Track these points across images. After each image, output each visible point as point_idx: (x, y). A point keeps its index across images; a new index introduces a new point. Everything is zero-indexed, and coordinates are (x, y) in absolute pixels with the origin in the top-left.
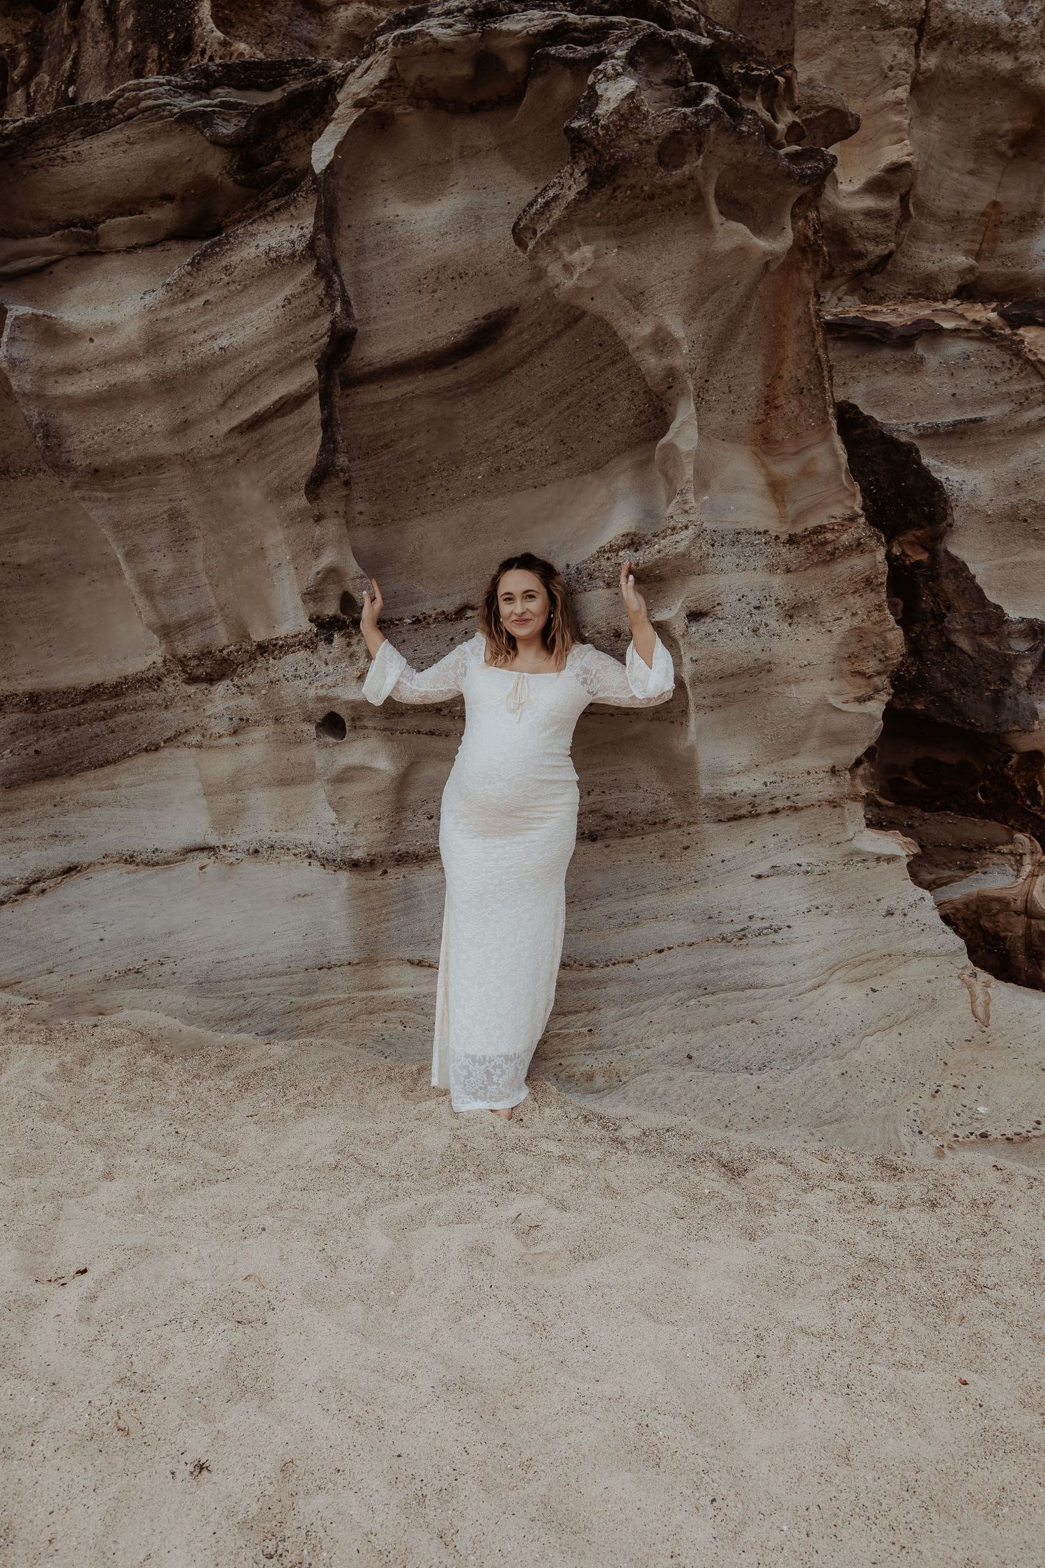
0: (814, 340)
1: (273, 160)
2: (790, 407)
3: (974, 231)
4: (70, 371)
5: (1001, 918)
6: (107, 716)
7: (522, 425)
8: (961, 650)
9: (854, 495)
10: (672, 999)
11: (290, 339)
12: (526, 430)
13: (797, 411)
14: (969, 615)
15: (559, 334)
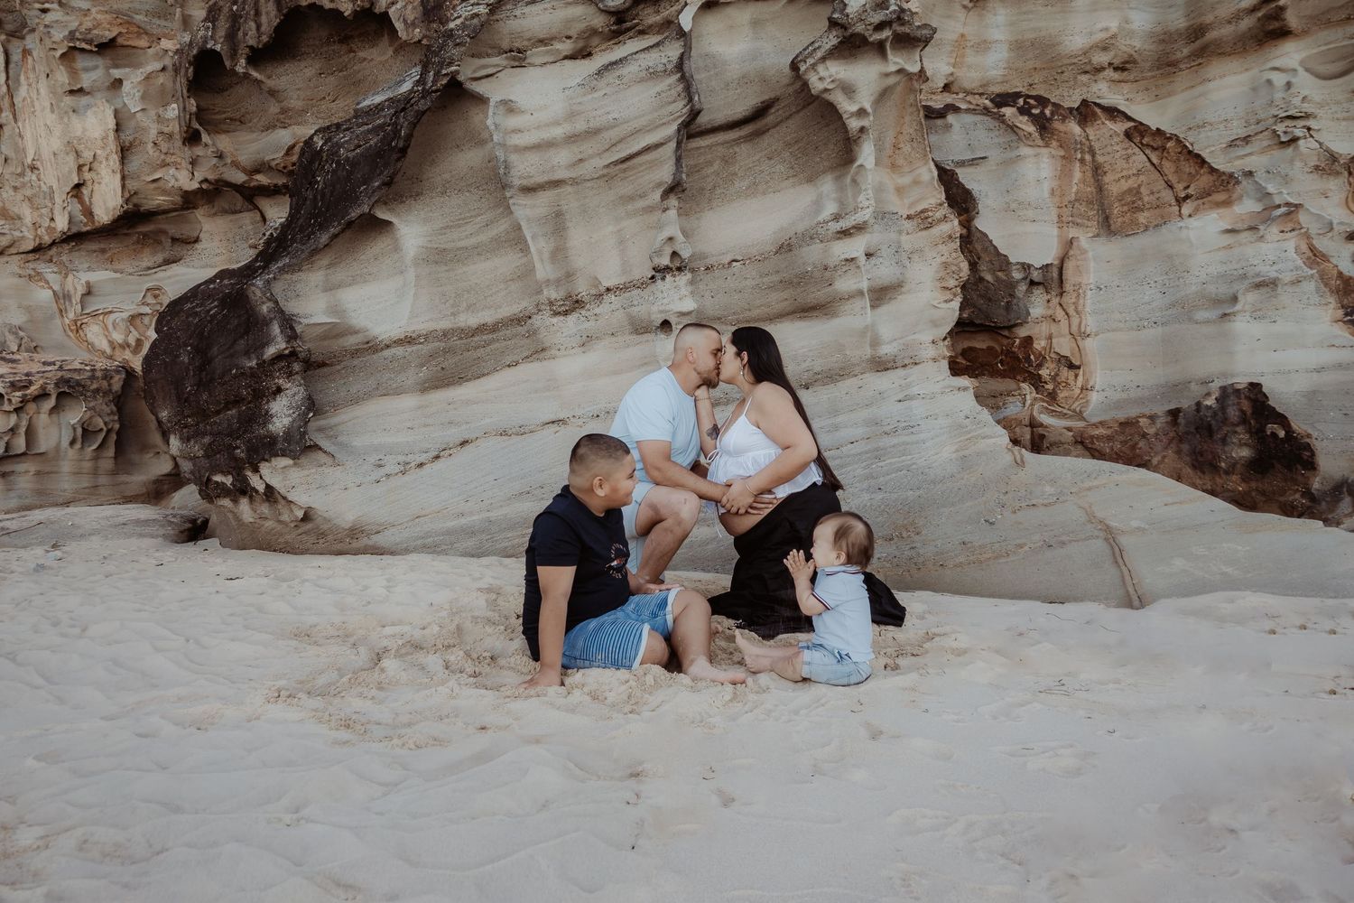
0: (919, 114)
1: (634, 19)
2: (907, 148)
3: (952, 52)
4: (518, 131)
5: (1017, 430)
6: (488, 343)
7: (770, 159)
8: (988, 282)
9: (941, 192)
10: (863, 465)
11: (657, 114)
12: (773, 162)
13: (910, 150)
14: (991, 261)
15: (798, 112)
